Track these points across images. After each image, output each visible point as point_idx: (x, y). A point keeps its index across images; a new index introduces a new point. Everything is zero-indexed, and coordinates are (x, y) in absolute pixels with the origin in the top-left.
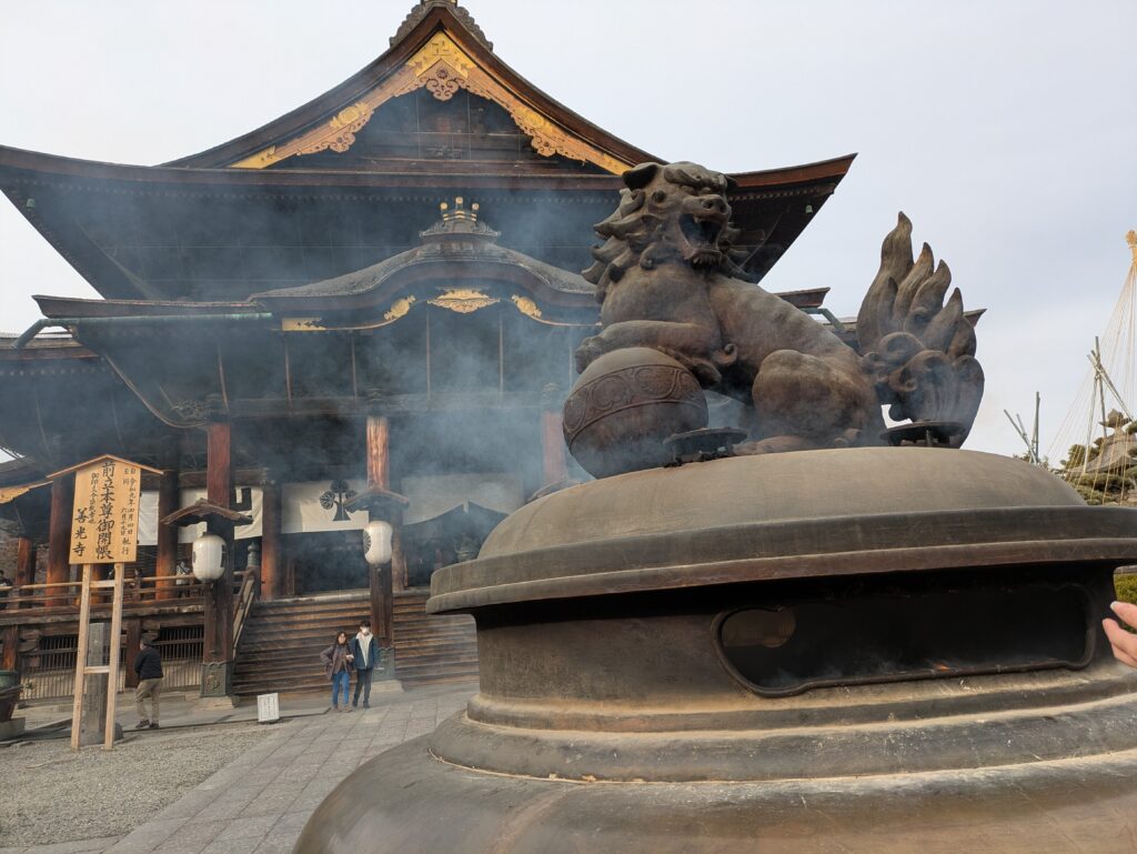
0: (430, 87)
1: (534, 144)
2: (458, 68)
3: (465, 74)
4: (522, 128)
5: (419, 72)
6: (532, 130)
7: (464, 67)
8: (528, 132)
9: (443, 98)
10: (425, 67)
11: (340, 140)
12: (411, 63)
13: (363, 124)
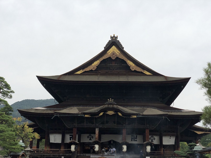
0: (111, 57)
1: (131, 68)
2: (117, 53)
3: (118, 54)
4: (129, 65)
5: (109, 54)
6: (131, 65)
7: (118, 52)
8: (129, 66)
9: (113, 59)
10: (110, 53)
11: (94, 68)
12: (108, 52)
13: (98, 65)
